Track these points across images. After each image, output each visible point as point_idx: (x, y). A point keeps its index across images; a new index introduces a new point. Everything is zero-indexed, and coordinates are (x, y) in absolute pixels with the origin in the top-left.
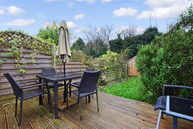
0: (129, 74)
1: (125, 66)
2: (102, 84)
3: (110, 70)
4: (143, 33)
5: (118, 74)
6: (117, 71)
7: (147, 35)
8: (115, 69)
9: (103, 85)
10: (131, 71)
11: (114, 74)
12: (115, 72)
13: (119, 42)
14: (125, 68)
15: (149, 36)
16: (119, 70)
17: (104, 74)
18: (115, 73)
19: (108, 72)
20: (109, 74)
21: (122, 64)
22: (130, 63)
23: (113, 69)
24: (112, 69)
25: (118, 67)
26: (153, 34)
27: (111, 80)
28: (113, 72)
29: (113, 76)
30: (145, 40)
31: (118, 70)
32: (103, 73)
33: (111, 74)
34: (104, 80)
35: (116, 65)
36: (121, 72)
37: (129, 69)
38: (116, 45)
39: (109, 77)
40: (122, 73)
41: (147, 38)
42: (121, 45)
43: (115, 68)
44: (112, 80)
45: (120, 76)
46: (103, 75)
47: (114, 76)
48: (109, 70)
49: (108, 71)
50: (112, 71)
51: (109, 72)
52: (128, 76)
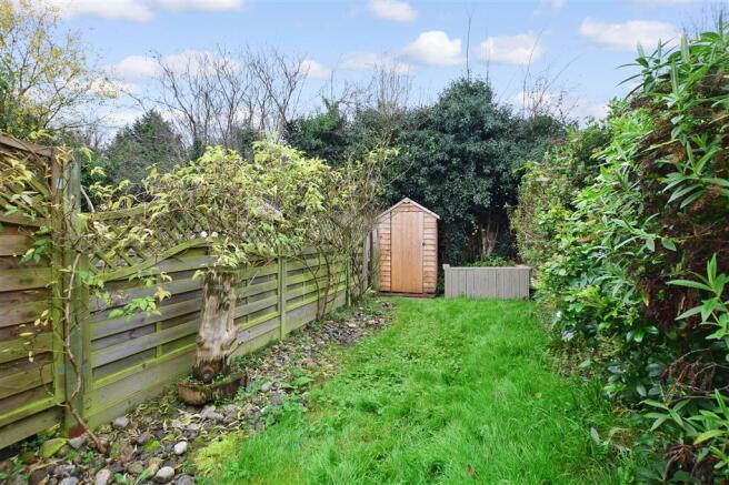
0: (380, 284)
1: (361, 245)
2: (198, 397)
3: (275, 269)
4: (436, 100)
5: (326, 289)
6: (321, 272)
7: (455, 106)
8: (311, 262)
9: (210, 402)
10: (385, 266)
11: (304, 290)
12: (309, 282)
13: (334, 128)
14: (361, 254)
15: (463, 115)
16: (333, 269)
17: (223, 307)
18: (311, 288)
19: (264, 286)
20: (273, 299)
21: (347, 232)
22: (381, 231)
23: (300, 264)
24: (290, 260)
25: (327, 249)
26: (479, 105)
27: (286, 331)
28: (300, 278)
29: (298, 304)
30: (443, 131)
31: (328, 265)
32: (211, 302)
33: (287, 295)
34: (216, 353)
35: (316, 235)
36: (343, 278)
37: (379, 260)
38: (319, 142)
39: (273, 313)
40: (347, 282)
41: (452, 122)
42: (343, 144)
43: (311, 256)
44: (292, 333)
45: (340, 301)
46: (207, 316)
47: (305, 302)
48: (265, 270)
49: (260, 279)
50: (292, 273)
51: (274, 283)
52: (373, 295)
